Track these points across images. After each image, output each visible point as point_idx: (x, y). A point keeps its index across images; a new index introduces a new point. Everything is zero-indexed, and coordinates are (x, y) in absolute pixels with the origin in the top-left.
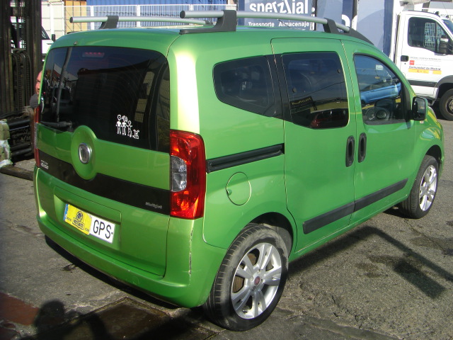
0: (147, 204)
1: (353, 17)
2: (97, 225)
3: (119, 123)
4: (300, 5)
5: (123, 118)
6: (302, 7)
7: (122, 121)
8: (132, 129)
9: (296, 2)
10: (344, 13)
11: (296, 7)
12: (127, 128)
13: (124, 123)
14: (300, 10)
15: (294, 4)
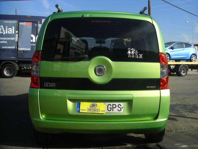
0: (147, 87)
1: (36, 36)
2: (109, 106)
3: (129, 52)
4: (10, 30)
5: (132, 49)
6: (11, 31)
7: (131, 51)
8: (138, 54)
9: (8, 28)
10: (32, 34)
11: (8, 30)
12: (135, 54)
13: (133, 52)
14: (10, 32)
15: (7, 29)
